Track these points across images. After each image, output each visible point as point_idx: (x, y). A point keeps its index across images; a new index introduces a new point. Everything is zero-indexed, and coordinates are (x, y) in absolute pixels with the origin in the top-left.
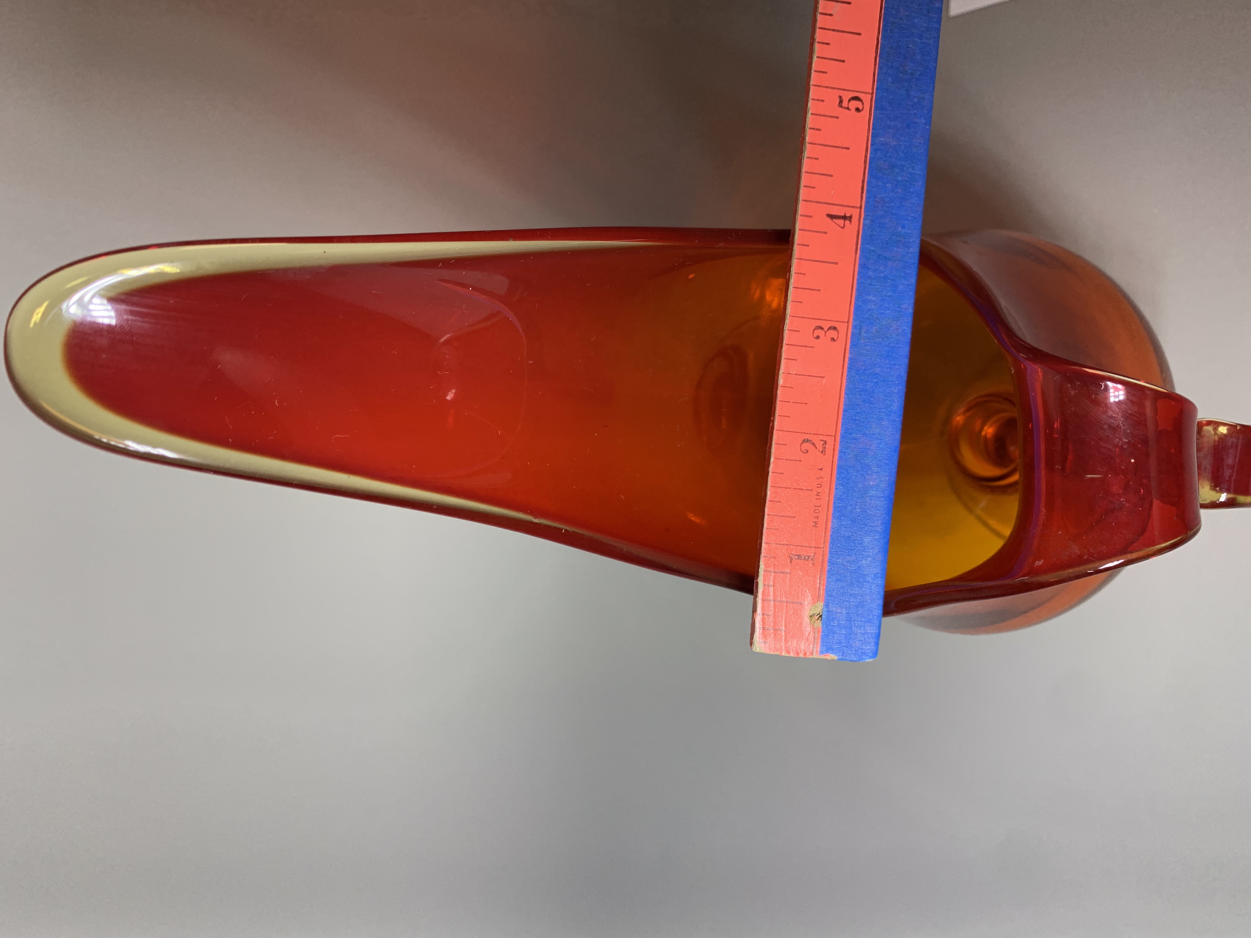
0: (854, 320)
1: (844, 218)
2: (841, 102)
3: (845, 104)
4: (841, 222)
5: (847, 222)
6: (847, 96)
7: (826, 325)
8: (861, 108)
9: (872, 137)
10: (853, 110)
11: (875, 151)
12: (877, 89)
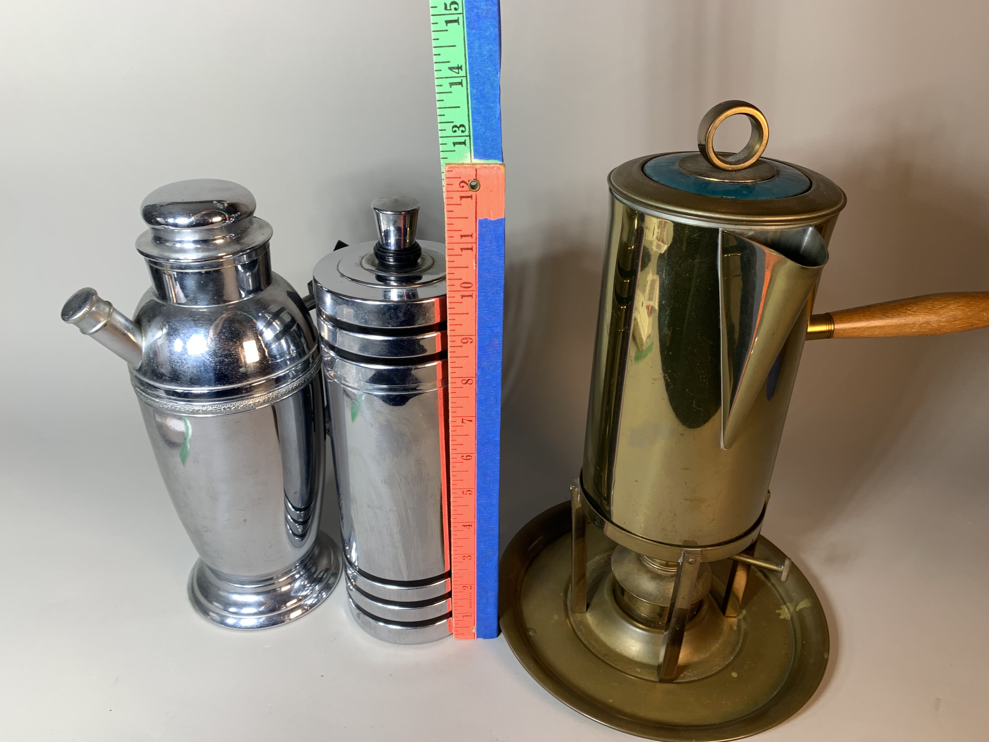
0: (477, 553)
1: (469, 526)
2: (463, 492)
3: (465, 493)
4: (468, 527)
5: (470, 527)
6: (465, 491)
7: (467, 556)
8: (471, 493)
9: (477, 501)
10: (468, 495)
11: (478, 505)
12: (477, 487)
